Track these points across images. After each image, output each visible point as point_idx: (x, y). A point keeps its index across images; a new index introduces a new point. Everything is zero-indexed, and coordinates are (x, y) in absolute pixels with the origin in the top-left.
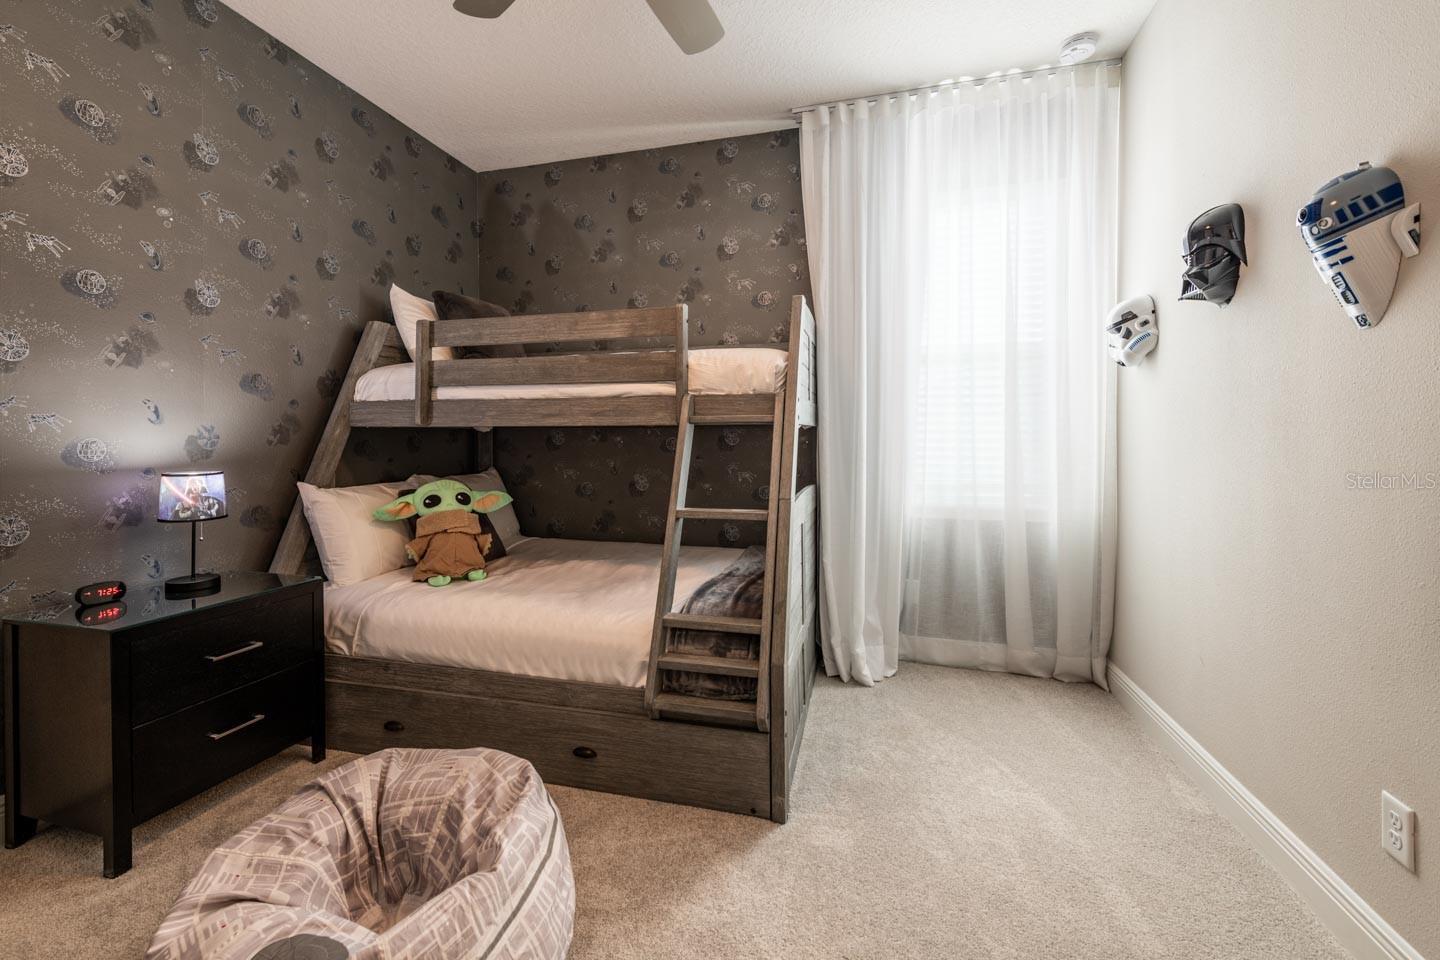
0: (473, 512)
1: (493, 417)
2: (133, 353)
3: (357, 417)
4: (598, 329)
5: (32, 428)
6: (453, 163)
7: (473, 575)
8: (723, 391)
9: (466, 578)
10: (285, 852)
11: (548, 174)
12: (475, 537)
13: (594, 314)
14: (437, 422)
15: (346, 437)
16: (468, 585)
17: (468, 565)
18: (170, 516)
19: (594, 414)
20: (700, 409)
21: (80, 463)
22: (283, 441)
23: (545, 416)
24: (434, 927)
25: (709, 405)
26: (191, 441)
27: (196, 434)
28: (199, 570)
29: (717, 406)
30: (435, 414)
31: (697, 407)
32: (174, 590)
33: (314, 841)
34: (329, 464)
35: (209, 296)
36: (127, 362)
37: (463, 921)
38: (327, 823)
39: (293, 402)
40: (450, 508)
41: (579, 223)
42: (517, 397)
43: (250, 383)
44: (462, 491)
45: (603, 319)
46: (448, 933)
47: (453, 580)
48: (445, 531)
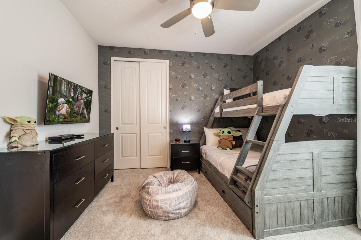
0: (232, 136)
1: (229, 115)
2: (183, 108)
3: (215, 116)
4: (245, 92)
5: (173, 118)
6: (244, 57)
7: (227, 149)
8: (270, 105)
9: (226, 149)
10: (164, 176)
11: (266, 49)
12: (231, 141)
13: (244, 88)
14: (223, 116)
15: (213, 119)
16: (226, 150)
17: (227, 147)
18: (185, 131)
19: (244, 114)
20: (264, 111)
21: (178, 123)
22: (204, 120)
23: (236, 114)
24: (156, 189)
25: (266, 110)
26: (190, 120)
27: (191, 119)
28: (188, 139)
29: (268, 110)
30: (222, 115)
31: (264, 110)
32: (185, 141)
33: (167, 176)
34: (210, 124)
35: (193, 98)
36: (182, 109)
37: (159, 191)
38: (170, 175)
39: (206, 113)
40: (226, 134)
41: (275, 58)
42: (233, 110)
43: (199, 111)
44: (229, 131)
45: (245, 89)
46: (156, 191)
47: (223, 149)
48: (223, 139)
